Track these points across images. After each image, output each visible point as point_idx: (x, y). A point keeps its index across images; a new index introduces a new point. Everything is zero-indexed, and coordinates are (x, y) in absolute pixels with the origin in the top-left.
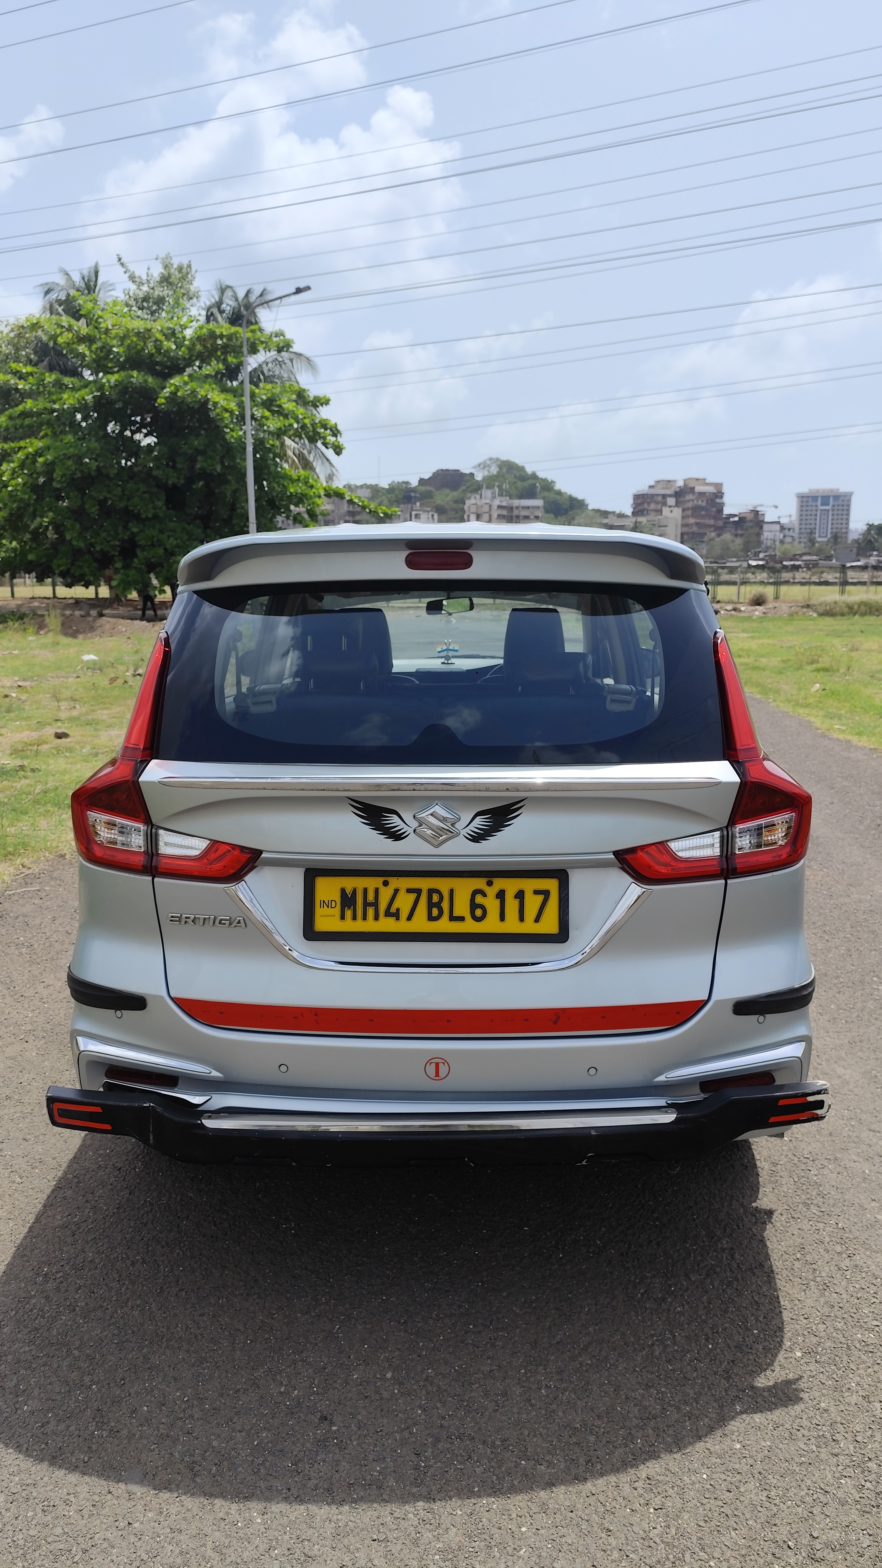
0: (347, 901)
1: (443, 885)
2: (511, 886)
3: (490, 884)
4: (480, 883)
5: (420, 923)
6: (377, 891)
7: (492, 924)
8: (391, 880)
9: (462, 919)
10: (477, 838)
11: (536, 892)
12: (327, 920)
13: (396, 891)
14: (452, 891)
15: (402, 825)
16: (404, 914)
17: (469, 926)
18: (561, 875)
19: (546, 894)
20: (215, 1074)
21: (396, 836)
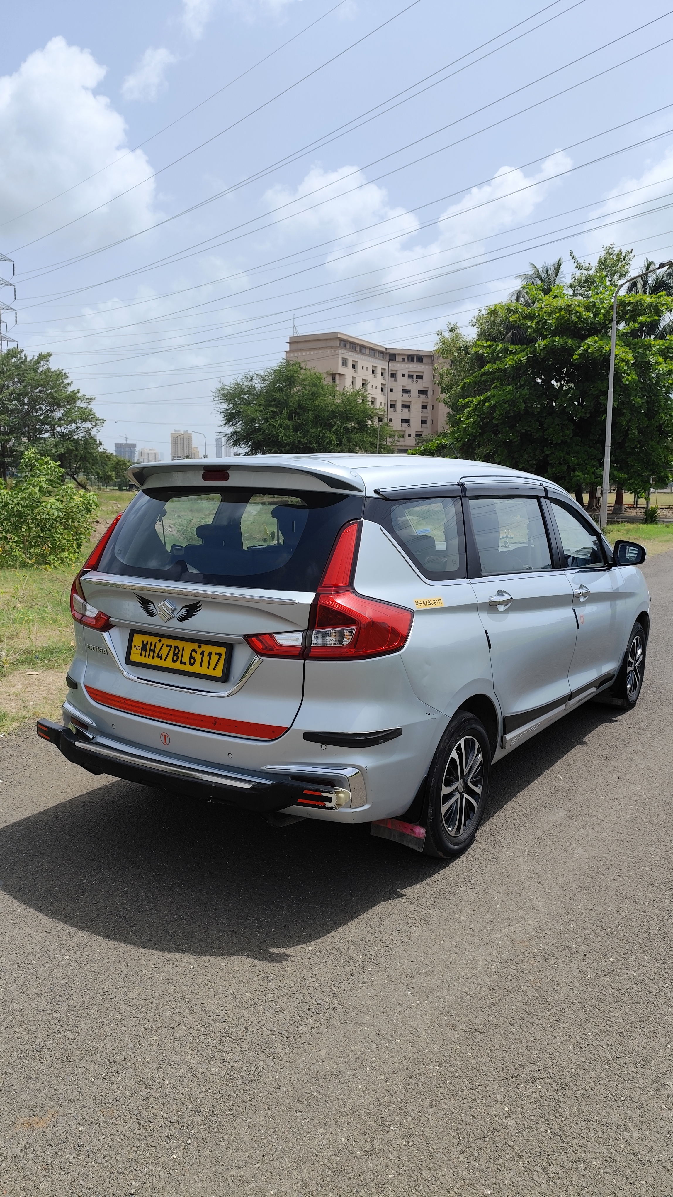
0: (144, 647)
1: (180, 644)
2: (207, 649)
3: (200, 647)
4: (195, 646)
5: (169, 664)
6: (156, 643)
7: (196, 669)
8: (162, 639)
9: (185, 663)
10: (182, 619)
11: (217, 654)
12: (135, 657)
13: (163, 645)
14: (183, 648)
15: (155, 610)
16: (163, 658)
17: (187, 668)
18: (230, 647)
19: (220, 655)
20: (94, 724)
21: (152, 615)
